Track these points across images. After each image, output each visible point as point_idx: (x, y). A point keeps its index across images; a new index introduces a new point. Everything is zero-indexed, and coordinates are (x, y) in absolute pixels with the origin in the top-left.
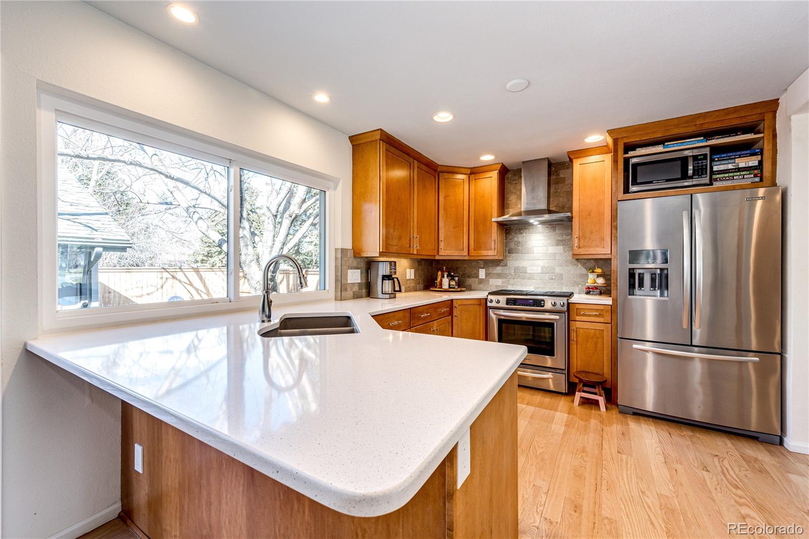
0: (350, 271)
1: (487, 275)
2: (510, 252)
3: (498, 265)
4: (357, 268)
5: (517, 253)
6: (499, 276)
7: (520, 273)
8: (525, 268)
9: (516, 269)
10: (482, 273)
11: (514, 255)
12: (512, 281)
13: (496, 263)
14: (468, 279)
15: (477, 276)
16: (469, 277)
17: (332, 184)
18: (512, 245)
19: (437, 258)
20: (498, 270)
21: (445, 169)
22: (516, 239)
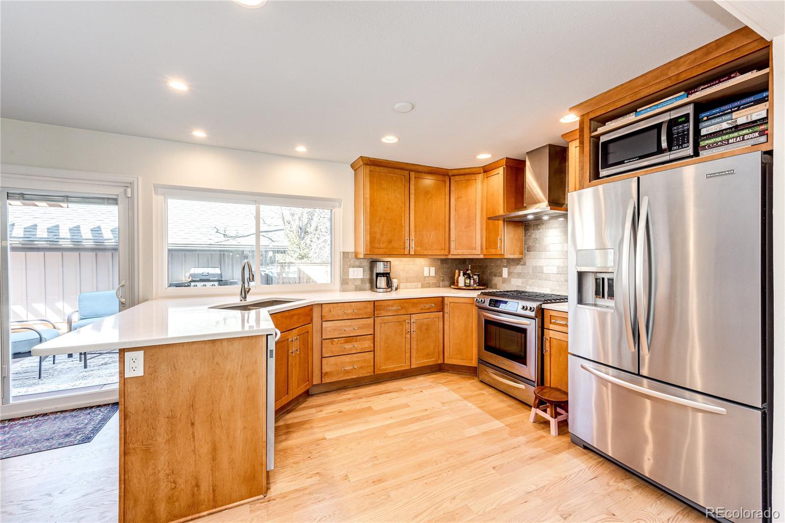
0: (351, 270)
1: (510, 274)
2: (529, 249)
3: (518, 264)
4: (360, 267)
5: (535, 250)
6: (519, 275)
7: (538, 273)
8: (541, 267)
9: (535, 268)
10: (505, 272)
11: (532, 253)
12: (531, 281)
13: (517, 261)
14: (494, 278)
15: (501, 276)
16: (495, 276)
17: (337, 204)
18: (530, 243)
19: (450, 257)
20: (518, 269)
21: (456, 172)
22: (534, 236)
